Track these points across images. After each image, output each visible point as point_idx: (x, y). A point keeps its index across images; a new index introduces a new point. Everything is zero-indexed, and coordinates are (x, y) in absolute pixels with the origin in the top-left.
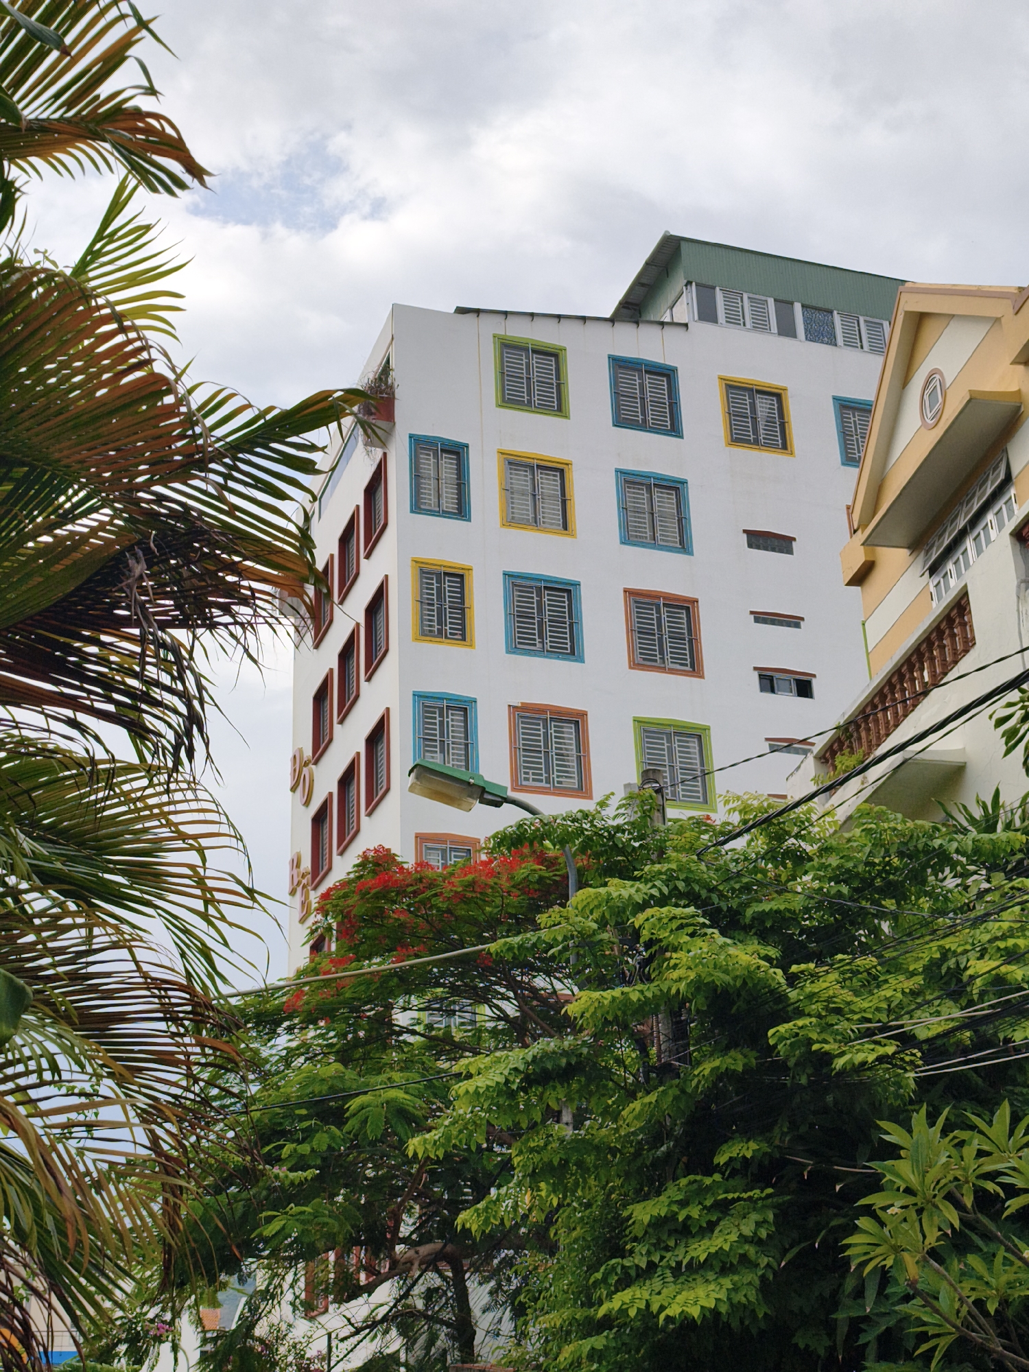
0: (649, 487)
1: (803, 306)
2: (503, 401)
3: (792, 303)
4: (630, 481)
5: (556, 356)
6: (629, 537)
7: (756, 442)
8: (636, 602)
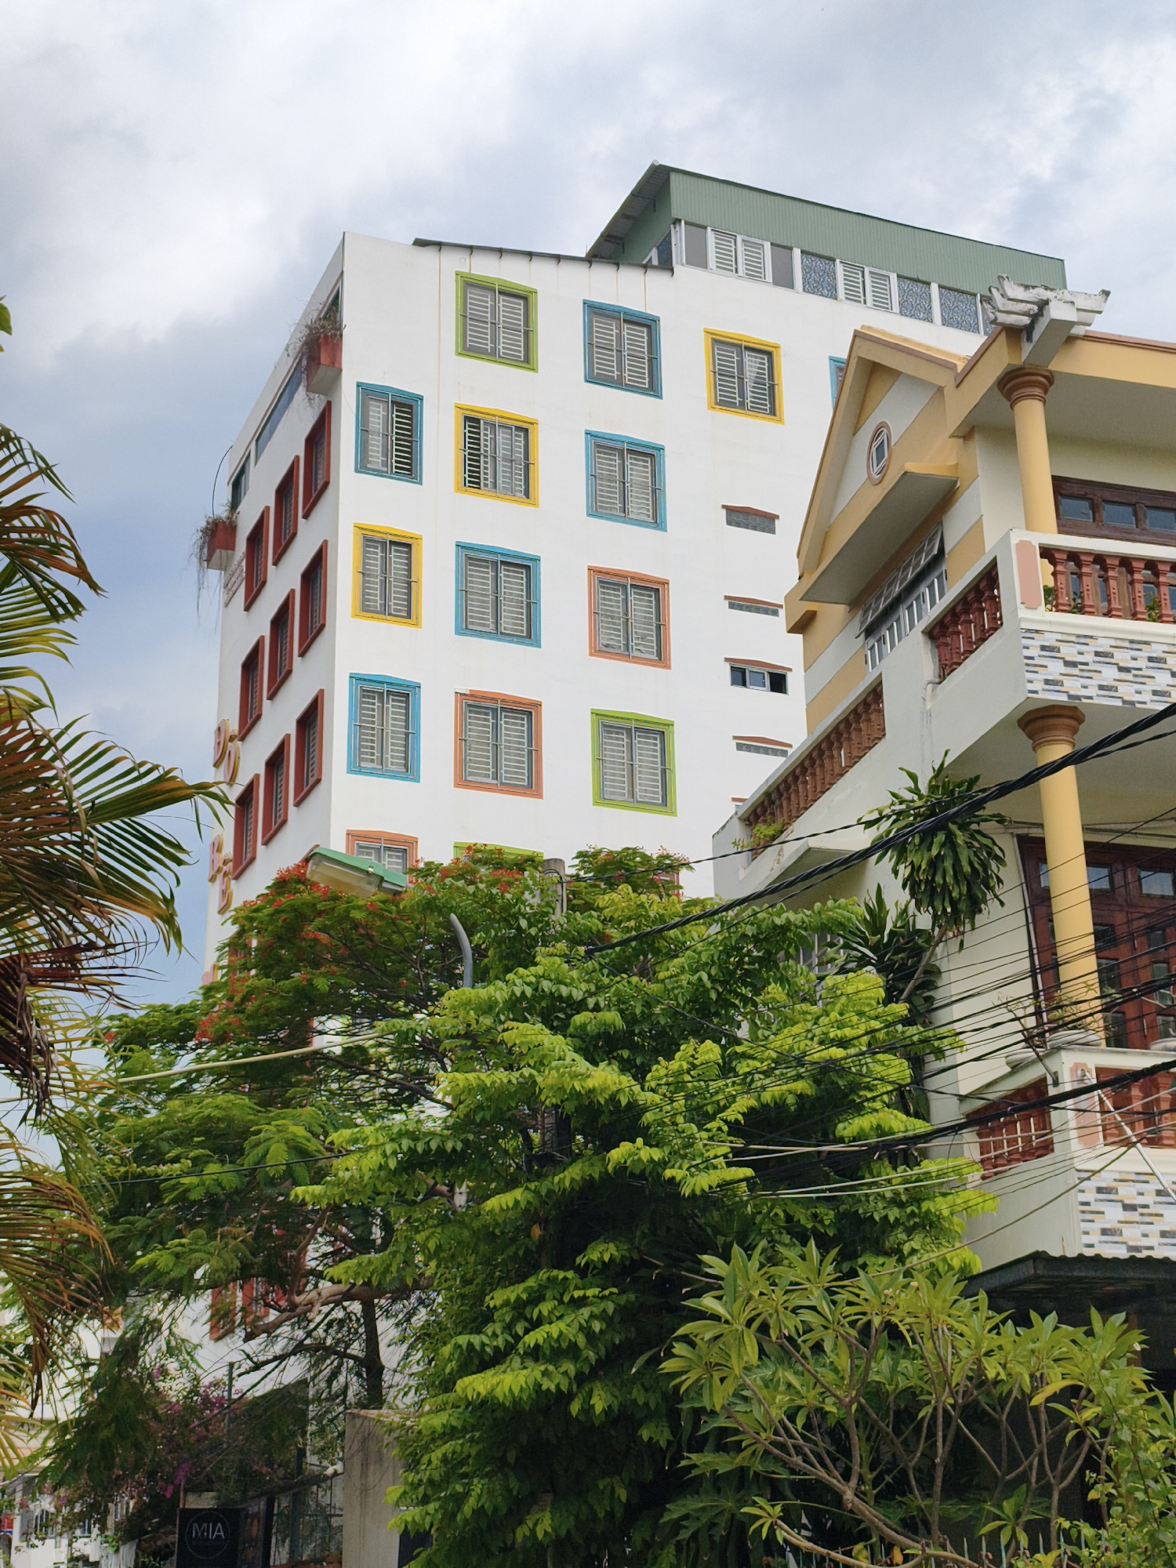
0: (621, 452)
1: (802, 252)
2: (465, 348)
3: (791, 249)
4: (602, 446)
5: (525, 299)
6: (597, 509)
7: (742, 405)
8: (601, 582)
